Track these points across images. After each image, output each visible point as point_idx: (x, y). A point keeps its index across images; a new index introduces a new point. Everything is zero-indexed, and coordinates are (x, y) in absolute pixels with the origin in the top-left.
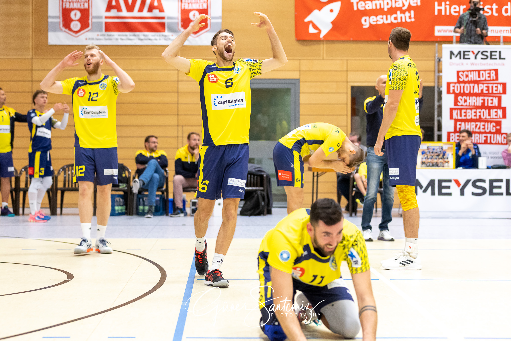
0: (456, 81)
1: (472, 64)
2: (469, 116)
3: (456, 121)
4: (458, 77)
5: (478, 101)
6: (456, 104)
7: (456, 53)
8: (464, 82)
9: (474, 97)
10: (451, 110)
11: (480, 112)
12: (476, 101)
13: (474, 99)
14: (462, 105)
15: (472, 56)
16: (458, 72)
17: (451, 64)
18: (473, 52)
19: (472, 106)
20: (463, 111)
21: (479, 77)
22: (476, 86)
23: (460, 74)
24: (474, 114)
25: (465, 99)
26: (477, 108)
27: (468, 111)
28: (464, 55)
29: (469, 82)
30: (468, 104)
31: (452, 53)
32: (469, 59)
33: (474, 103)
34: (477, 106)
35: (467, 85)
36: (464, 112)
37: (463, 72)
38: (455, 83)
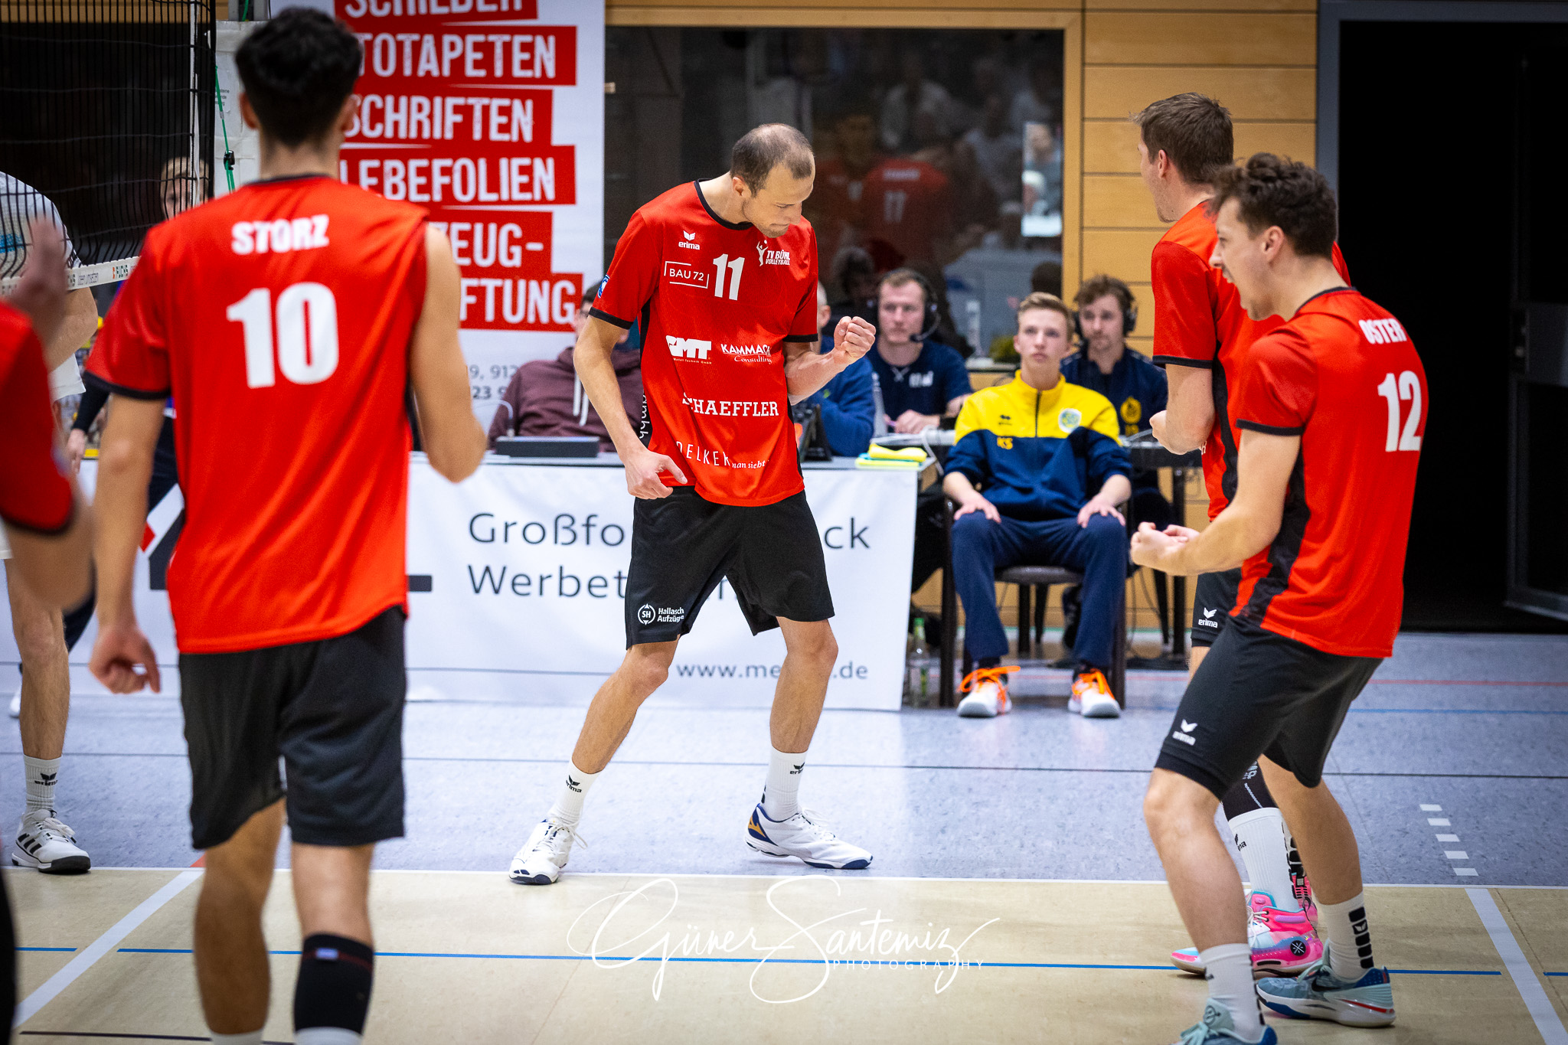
2: (395, 189)
5: (439, 118)
8: (370, 23)
9: (416, 100)
11: (446, 171)
12: (431, 117)
13: (420, 108)
14: (360, 138)
19: (408, 140)
20: (365, 165)
22: (429, 42)
24: (416, 181)
25: (373, 104)
26: (437, 148)
27: (389, 164)
29: (394, 24)
30: (389, 134)
33: (420, 124)
34: (431, 140)
35: (385, 37)
36: (372, 172)
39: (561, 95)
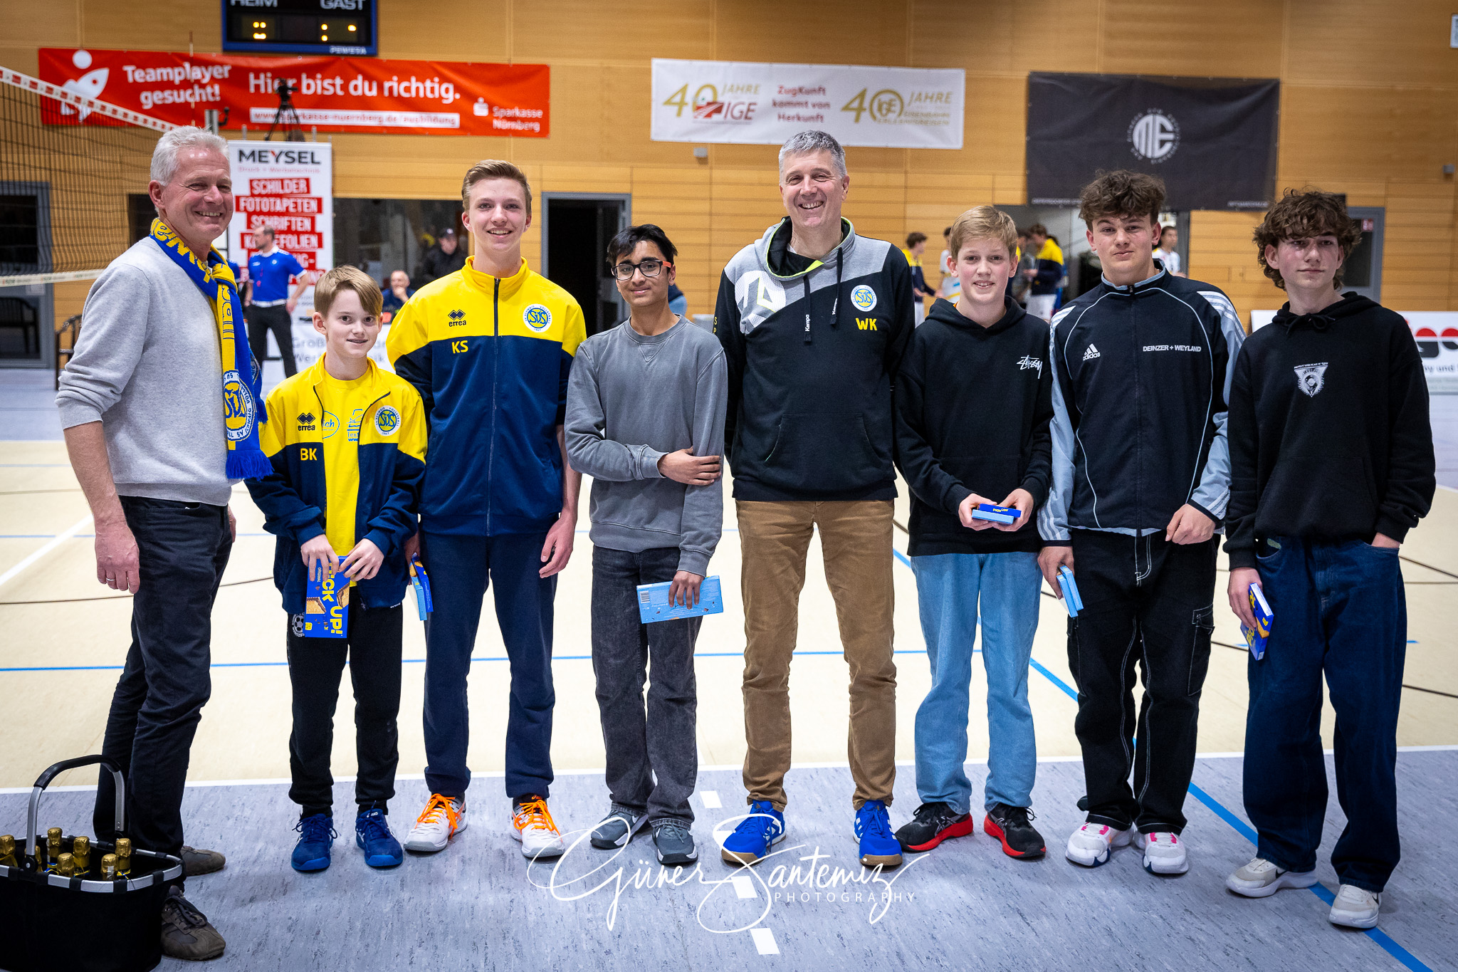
0: (247, 192)
1: (272, 170)
3: (250, 251)
4: (252, 188)
5: (282, 223)
6: (249, 227)
7: (247, 152)
8: (260, 195)
9: (276, 218)
10: (243, 235)
15: (271, 158)
16: (251, 181)
17: (241, 169)
18: (273, 153)
21: (283, 188)
22: (278, 201)
23: (255, 184)
26: (281, 232)
28: (260, 156)
29: (268, 196)
31: (241, 153)
32: (267, 162)
35: (265, 200)
37: (259, 180)
38: (247, 197)
39: (319, 218)
